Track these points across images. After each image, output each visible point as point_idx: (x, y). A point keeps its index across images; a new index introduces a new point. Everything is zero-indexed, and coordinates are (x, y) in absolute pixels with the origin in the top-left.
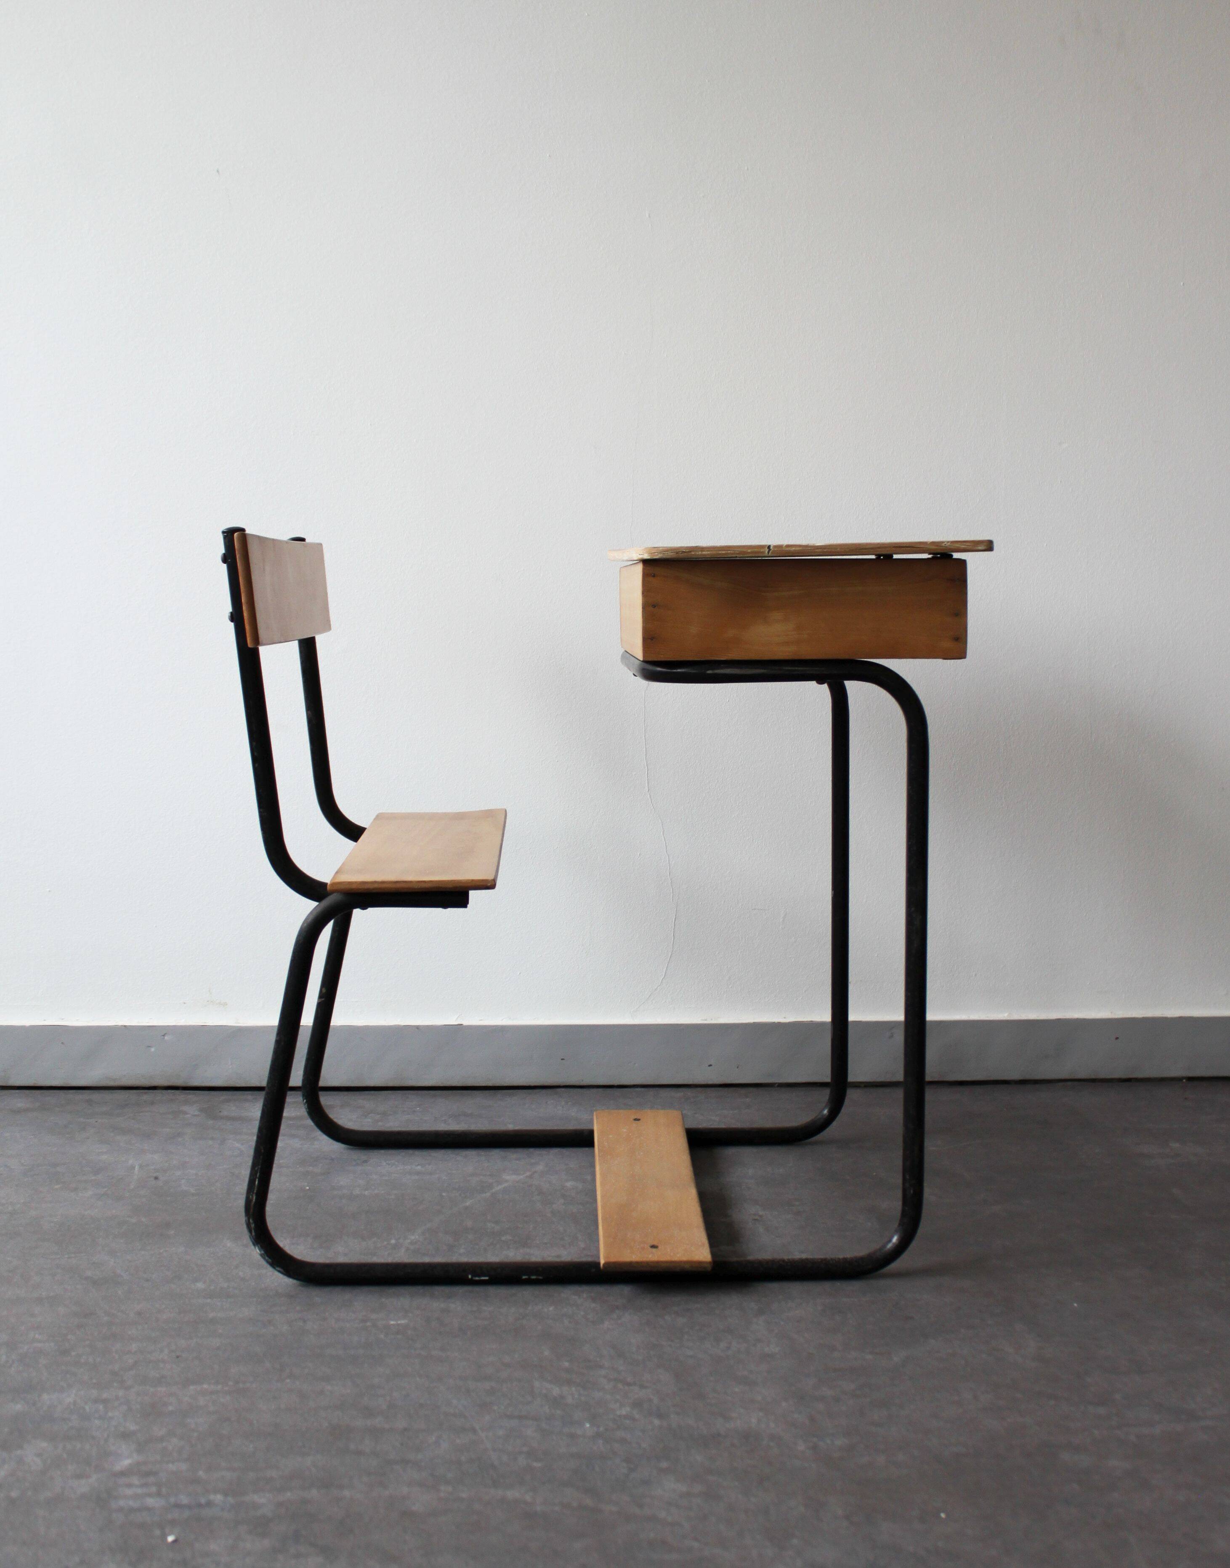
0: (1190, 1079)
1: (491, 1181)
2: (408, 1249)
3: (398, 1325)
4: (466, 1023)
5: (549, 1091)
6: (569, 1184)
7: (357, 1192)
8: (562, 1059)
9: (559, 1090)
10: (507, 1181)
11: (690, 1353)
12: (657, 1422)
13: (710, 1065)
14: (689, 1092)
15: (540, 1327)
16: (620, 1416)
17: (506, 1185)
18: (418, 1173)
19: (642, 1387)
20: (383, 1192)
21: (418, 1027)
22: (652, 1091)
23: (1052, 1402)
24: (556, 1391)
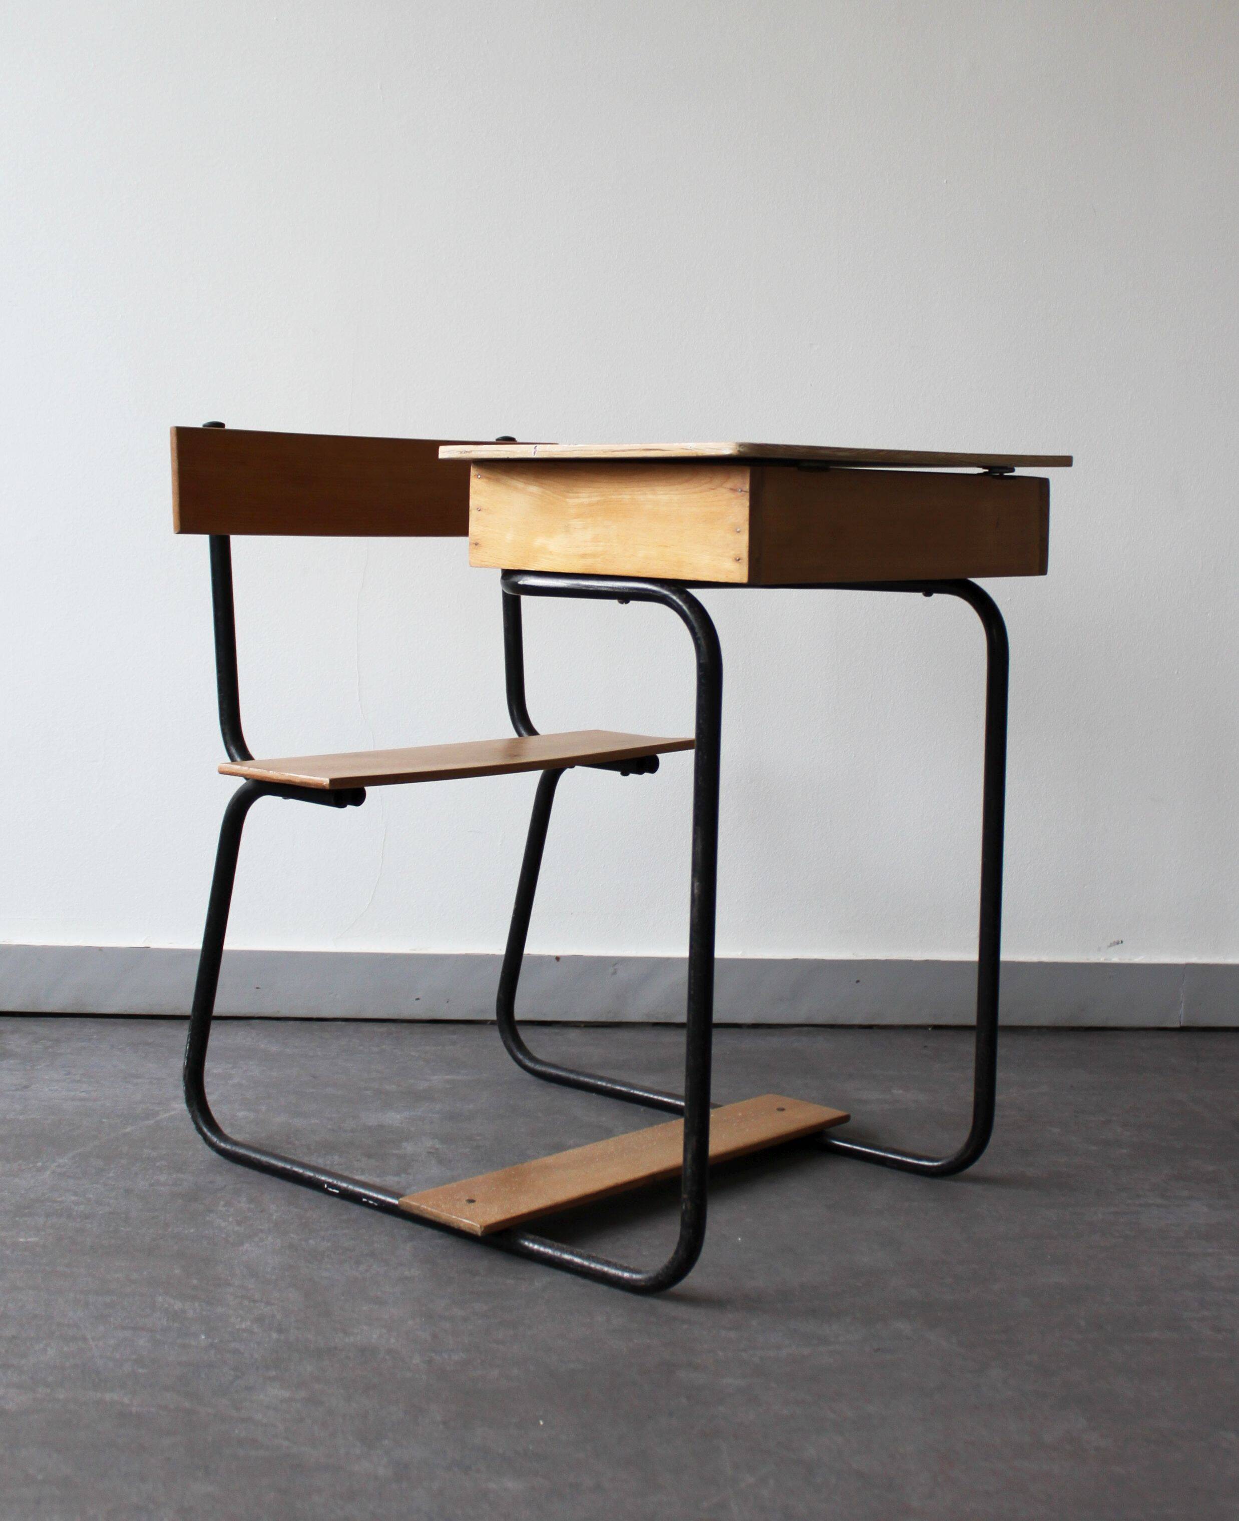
0: (937, 1027)
1: (157, 1109)
2: (53, 1172)
3: (27, 1242)
4: (154, 945)
5: (242, 1022)
6: (241, 1114)
7: (11, 1116)
8: (258, 988)
9: (253, 1021)
10: (174, 1109)
11: (325, 1274)
12: (275, 1335)
13: (418, 999)
14: (393, 1027)
15: (176, 1247)
16: (238, 1330)
17: (173, 1113)
18: (81, 1100)
19: (268, 1303)
20: (39, 1117)
21: (101, 949)
22: (353, 1025)
23: (685, 1327)
24: (178, 1305)
